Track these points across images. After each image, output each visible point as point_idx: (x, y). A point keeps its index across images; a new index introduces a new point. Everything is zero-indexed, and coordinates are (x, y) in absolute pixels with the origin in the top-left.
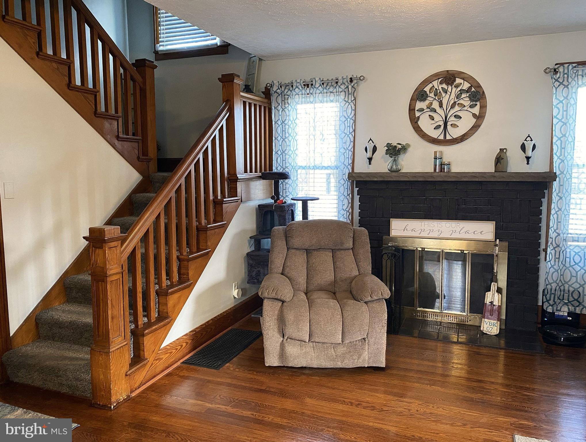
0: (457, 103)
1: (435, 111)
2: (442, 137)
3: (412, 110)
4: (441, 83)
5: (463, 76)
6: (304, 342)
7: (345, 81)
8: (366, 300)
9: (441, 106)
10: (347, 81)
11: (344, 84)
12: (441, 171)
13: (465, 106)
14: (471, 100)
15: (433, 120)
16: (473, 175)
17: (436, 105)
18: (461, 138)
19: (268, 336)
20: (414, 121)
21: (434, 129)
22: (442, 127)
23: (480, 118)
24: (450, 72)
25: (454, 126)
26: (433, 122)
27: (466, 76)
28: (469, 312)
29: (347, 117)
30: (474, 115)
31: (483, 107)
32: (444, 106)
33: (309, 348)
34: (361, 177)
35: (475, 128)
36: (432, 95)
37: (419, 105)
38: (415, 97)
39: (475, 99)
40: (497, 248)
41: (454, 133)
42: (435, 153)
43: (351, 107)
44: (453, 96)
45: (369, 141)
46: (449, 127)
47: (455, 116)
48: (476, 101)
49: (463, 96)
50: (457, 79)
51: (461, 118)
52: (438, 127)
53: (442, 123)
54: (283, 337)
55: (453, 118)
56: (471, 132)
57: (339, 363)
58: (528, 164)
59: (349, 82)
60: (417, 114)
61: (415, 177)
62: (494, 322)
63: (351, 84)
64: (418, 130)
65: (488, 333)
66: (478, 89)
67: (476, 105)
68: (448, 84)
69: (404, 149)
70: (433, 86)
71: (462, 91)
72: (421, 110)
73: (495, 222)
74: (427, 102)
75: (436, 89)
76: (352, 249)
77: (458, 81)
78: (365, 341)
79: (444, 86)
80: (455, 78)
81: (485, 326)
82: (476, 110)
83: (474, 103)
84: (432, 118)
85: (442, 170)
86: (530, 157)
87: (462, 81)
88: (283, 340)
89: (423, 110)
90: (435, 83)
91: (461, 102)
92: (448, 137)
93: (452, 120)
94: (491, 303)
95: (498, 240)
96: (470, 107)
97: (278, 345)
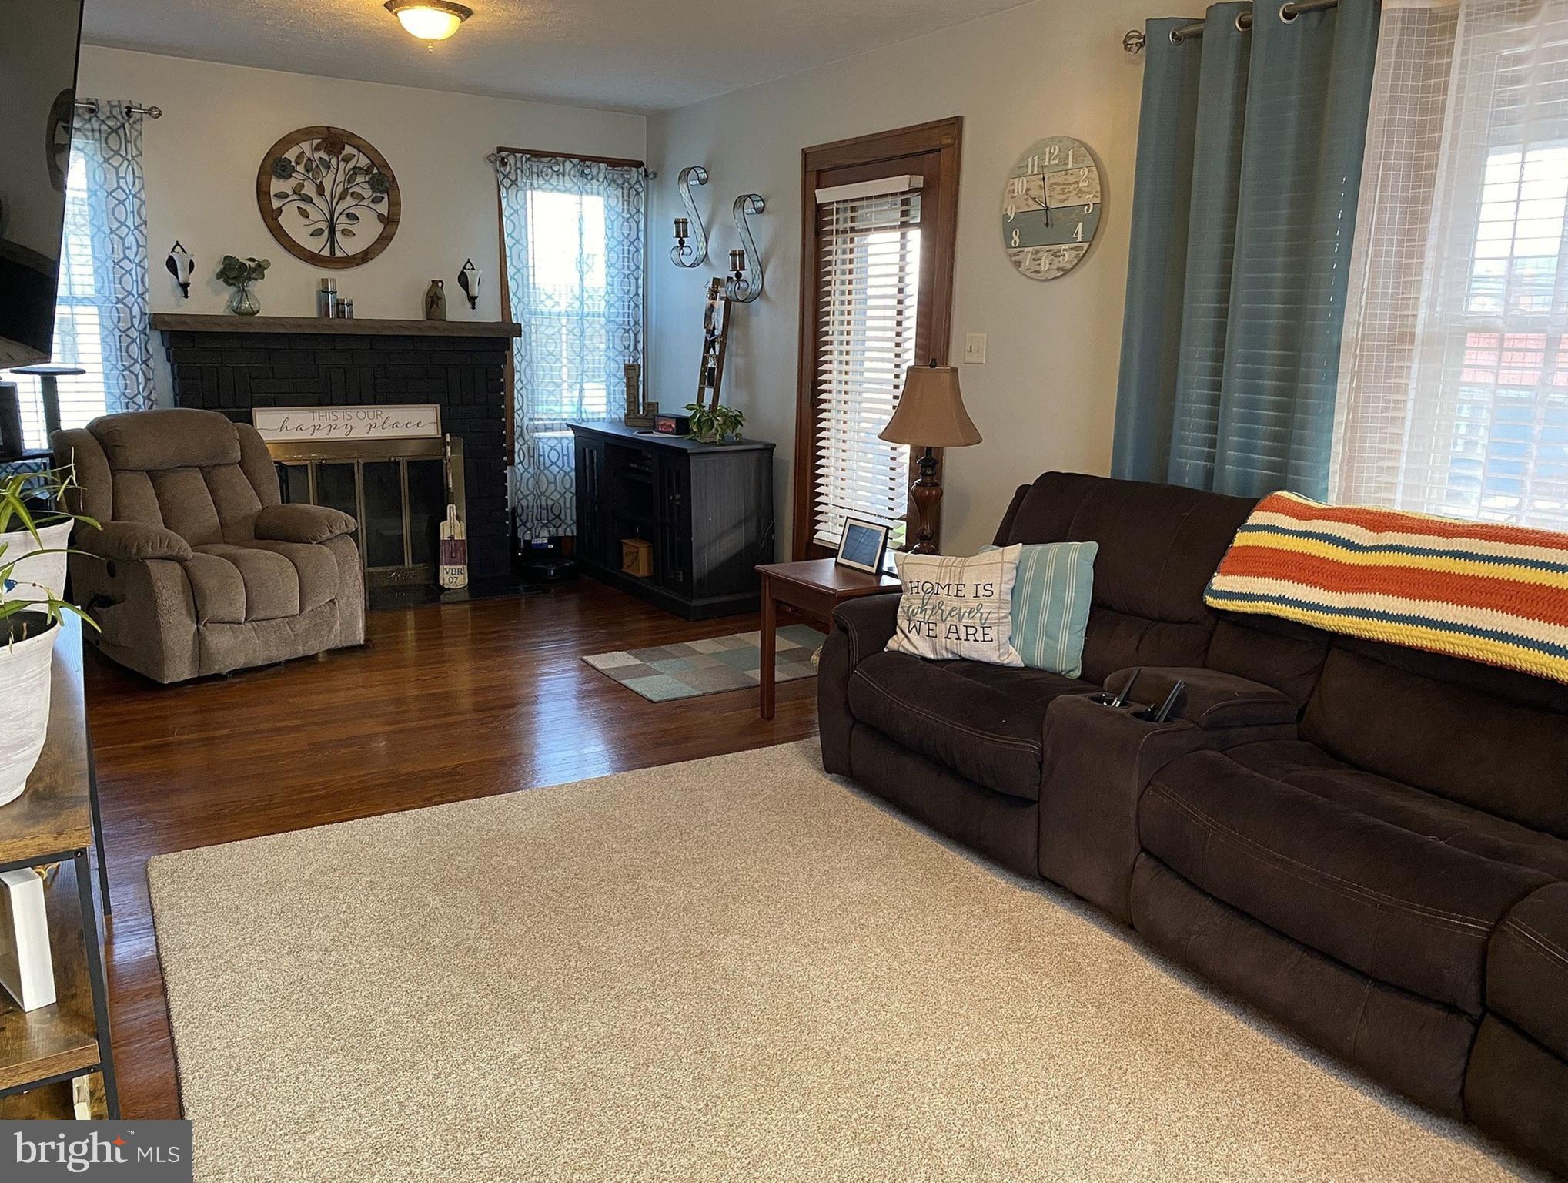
0: (350, 191)
1: (311, 201)
2: (326, 252)
3: (262, 193)
4: (317, 149)
5: (356, 141)
6: (235, 623)
7: (116, 112)
8: (324, 537)
9: (320, 191)
10: (121, 113)
11: (115, 117)
12: (338, 317)
13: (364, 199)
14: (374, 191)
15: (308, 217)
16: (400, 324)
17: (309, 189)
18: (360, 256)
19: (169, 625)
20: (271, 218)
21: (311, 235)
22: (326, 232)
23: (390, 222)
24: (333, 131)
25: (346, 232)
26: (307, 222)
27: (361, 143)
28: (410, 562)
29: (128, 192)
30: (380, 216)
31: (395, 204)
32: (327, 194)
33: (248, 631)
34: (185, 323)
35: (384, 240)
36: (300, 168)
37: (276, 185)
38: (268, 168)
39: (381, 189)
40: (449, 448)
41: (348, 247)
42: (324, 281)
43: (133, 170)
44: (340, 177)
45: (175, 247)
46: (338, 234)
47: (348, 215)
48: (382, 192)
49: (360, 179)
50: (347, 146)
51: (358, 219)
52: (316, 233)
53: (324, 226)
54: (198, 622)
55: (343, 219)
56: (376, 246)
57: (300, 648)
58: (473, 308)
59: (125, 115)
60: (276, 204)
61: (300, 326)
62: (461, 567)
63: (129, 120)
64: (279, 233)
65: (452, 587)
66: (384, 171)
67: (383, 198)
68: (329, 153)
69: (260, 269)
70: (303, 152)
71: (356, 170)
72: (282, 196)
73: (438, 406)
74: (292, 182)
75: (309, 159)
76: (239, 463)
77: (348, 150)
78: (334, 603)
79: (322, 154)
80: (344, 144)
81: (447, 577)
82: (383, 208)
83: (379, 194)
84: (305, 214)
85: (340, 313)
86: (476, 298)
87: (355, 152)
88: (198, 629)
89: (288, 196)
90: (306, 147)
91: (356, 189)
92: (338, 254)
93: (342, 223)
94: (452, 537)
95: (448, 435)
96: (373, 201)
97: (190, 637)
